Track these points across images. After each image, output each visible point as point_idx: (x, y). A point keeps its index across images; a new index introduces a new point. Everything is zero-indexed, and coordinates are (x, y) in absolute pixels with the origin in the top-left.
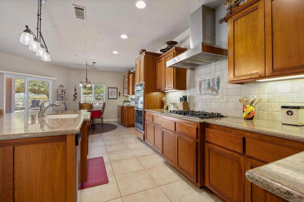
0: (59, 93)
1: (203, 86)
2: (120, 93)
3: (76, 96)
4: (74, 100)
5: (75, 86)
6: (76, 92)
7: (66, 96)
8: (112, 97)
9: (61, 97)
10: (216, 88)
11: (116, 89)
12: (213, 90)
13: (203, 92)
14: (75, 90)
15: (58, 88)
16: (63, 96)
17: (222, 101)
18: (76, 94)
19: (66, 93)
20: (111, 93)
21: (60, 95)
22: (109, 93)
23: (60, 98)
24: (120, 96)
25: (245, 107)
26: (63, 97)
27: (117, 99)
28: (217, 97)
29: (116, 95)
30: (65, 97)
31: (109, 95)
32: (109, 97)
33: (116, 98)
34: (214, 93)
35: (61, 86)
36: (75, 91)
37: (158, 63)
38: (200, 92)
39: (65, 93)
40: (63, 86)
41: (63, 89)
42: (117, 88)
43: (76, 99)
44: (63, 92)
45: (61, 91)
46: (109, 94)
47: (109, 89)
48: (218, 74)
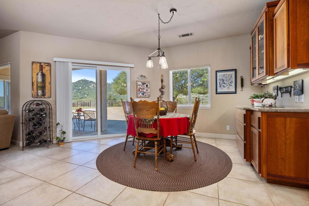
0: (139, 87)
2: (242, 80)
3: (163, 90)
5: (162, 75)
6: (164, 84)
7: (149, 91)
8: (225, 90)
9: (142, 93)
11: (233, 73)
14: (162, 81)
15: (138, 80)
16: (145, 91)
18: (163, 87)
19: (149, 86)
20: (221, 82)
21: (140, 90)
22: (218, 81)
23: (141, 95)
24: (242, 86)
26: (145, 93)
27: (236, 93)
29: (233, 84)
30: (148, 93)
31: (218, 86)
32: (219, 90)
33: (234, 90)
35: (142, 76)
36: (162, 83)
39: (147, 86)
40: (145, 77)
41: (144, 80)
42: (236, 70)
43: (163, 96)
44: (145, 85)
45: (141, 84)
46: (218, 84)
47: (218, 74)
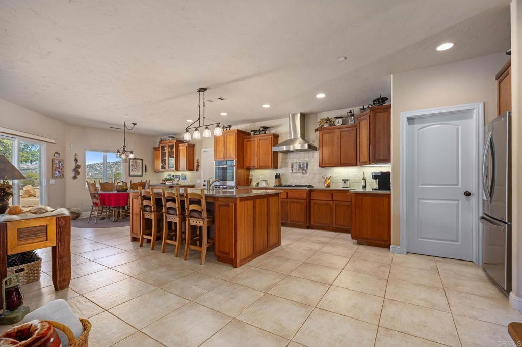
1: (294, 167)
2: (146, 167)
3: (79, 170)
4: (75, 177)
5: (76, 154)
6: (79, 163)
7: (63, 170)
8: (136, 173)
10: (306, 169)
11: (141, 161)
12: (303, 170)
13: (294, 171)
14: (76, 160)
15: (53, 157)
16: (60, 170)
17: (309, 177)
18: (78, 167)
20: (133, 167)
21: (56, 169)
22: (131, 166)
24: (146, 171)
25: (326, 181)
26: (59, 172)
27: (142, 176)
28: (305, 175)
29: (141, 169)
30: (62, 173)
31: (131, 170)
32: (131, 173)
33: (141, 174)
34: (304, 172)
35: (56, 153)
36: (76, 163)
37: (247, 141)
38: (292, 171)
39: (62, 165)
40: (59, 154)
41: (59, 158)
42: (142, 159)
43: (78, 176)
45: (57, 162)
46: (131, 168)
47: (131, 161)
48: (307, 160)
